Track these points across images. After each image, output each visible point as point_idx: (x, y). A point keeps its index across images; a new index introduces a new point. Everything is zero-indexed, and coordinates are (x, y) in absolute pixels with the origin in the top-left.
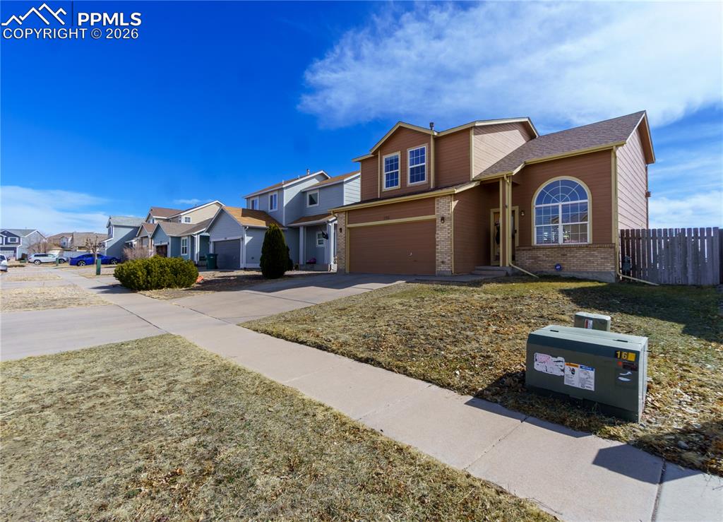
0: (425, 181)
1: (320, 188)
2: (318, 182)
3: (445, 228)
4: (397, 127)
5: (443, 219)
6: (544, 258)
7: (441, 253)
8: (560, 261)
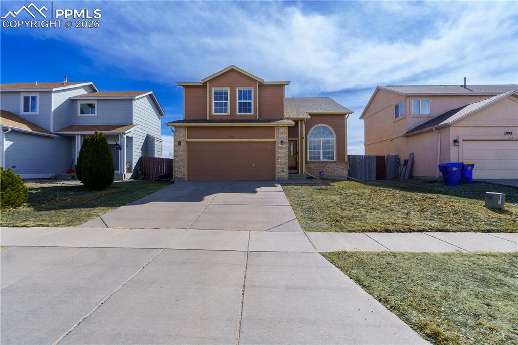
0: (252, 113)
1: (98, 100)
2: (86, 93)
3: (284, 148)
4: (231, 68)
5: (282, 142)
6: (314, 168)
7: (281, 165)
8: (322, 170)
